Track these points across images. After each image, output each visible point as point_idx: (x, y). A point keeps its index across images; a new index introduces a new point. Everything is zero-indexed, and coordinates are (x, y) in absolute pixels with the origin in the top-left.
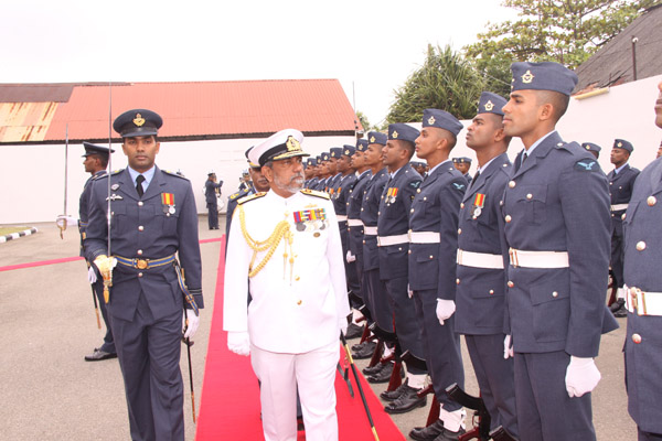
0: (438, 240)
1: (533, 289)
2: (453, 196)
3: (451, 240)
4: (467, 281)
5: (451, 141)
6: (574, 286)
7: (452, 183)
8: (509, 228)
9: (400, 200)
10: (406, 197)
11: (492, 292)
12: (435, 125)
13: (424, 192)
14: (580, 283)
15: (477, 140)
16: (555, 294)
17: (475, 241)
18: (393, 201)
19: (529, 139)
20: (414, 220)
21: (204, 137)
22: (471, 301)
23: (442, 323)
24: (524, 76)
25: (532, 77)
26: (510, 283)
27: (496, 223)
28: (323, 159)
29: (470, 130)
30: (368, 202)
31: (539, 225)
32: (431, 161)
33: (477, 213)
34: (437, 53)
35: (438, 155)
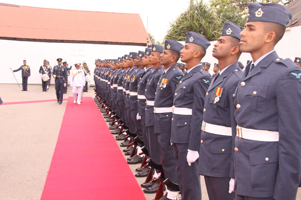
0: (191, 114)
1: (252, 154)
2: (202, 87)
3: (199, 113)
4: (208, 142)
5: (203, 52)
6: (281, 155)
7: (202, 79)
8: (238, 112)
9: (169, 87)
10: (173, 85)
11: (223, 150)
12: (194, 42)
13: (184, 83)
14: (287, 154)
15: (220, 53)
16: (267, 159)
17: (214, 117)
18: (165, 86)
19: (256, 55)
20: (176, 100)
21: (62, 41)
22: (210, 155)
23: (190, 165)
24: (257, 12)
25: (262, 13)
26: (236, 149)
27: (228, 107)
28: (125, 59)
29: (216, 46)
30: (150, 86)
31: (260, 112)
32: (190, 64)
33: (217, 99)
34: (195, 3)
35: (194, 61)
